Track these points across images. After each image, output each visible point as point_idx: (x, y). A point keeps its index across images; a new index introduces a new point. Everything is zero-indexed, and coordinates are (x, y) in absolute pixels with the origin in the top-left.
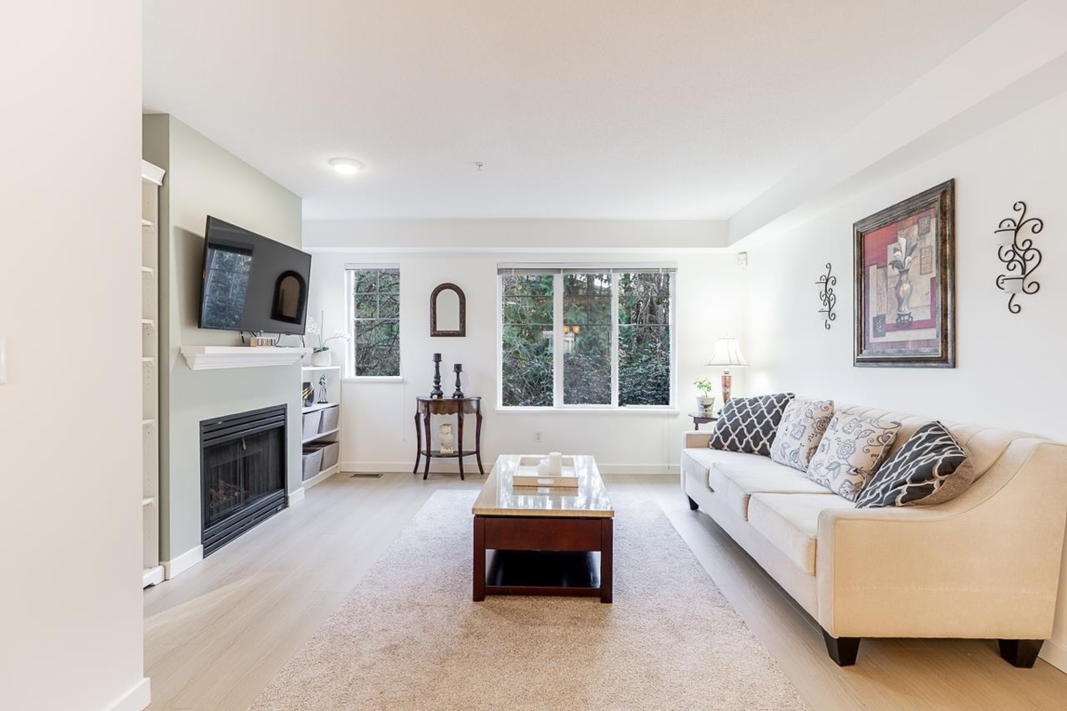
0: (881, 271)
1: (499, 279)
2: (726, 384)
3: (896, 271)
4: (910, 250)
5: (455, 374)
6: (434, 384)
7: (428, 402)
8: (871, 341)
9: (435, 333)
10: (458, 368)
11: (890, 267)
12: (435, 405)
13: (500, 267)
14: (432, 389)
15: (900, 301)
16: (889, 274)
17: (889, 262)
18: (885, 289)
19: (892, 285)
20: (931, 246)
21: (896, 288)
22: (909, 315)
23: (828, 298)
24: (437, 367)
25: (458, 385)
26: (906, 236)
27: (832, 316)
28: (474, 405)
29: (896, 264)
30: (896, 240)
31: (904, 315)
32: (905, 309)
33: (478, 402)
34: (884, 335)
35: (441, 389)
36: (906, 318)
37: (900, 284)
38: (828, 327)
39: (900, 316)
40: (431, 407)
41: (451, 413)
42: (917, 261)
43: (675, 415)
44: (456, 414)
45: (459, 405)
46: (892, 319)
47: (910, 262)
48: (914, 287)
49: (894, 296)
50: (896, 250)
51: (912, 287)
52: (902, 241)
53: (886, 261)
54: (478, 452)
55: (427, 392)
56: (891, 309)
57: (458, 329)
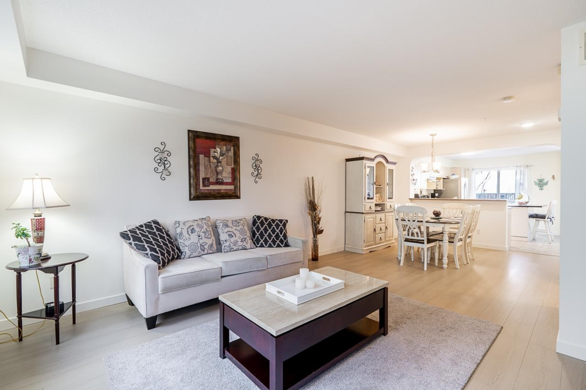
0: (207, 159)
3: (215, 161)
4: (222, 155)
8: (201, 188)
11: (212, 158)
15: (218, 173)
16: (211, 161)
17: (211, 156)
18: (209, 167)
19: (213, 166)
20: (231, 156)
21: (215, 167)
22: (222, 179)
23: (163, 162)
26: (220, 148)
27: (168, 173)
29: (215, 157)
30: (215, 148)
31: (220, 179)
32: (220, 177)
34: (209, 186)
36: (221, 180)
37: (217, 166)
38: (163, 179)
39: (217, 179)
42: (225, 160)
46: (214, 180)
47: (222, 159)
48: (224, 169)
49: (214, 170)
50: (215, 152)
51: (223, 169)
52: (218, 150)
53: (210, 155)
56: (213, 176)
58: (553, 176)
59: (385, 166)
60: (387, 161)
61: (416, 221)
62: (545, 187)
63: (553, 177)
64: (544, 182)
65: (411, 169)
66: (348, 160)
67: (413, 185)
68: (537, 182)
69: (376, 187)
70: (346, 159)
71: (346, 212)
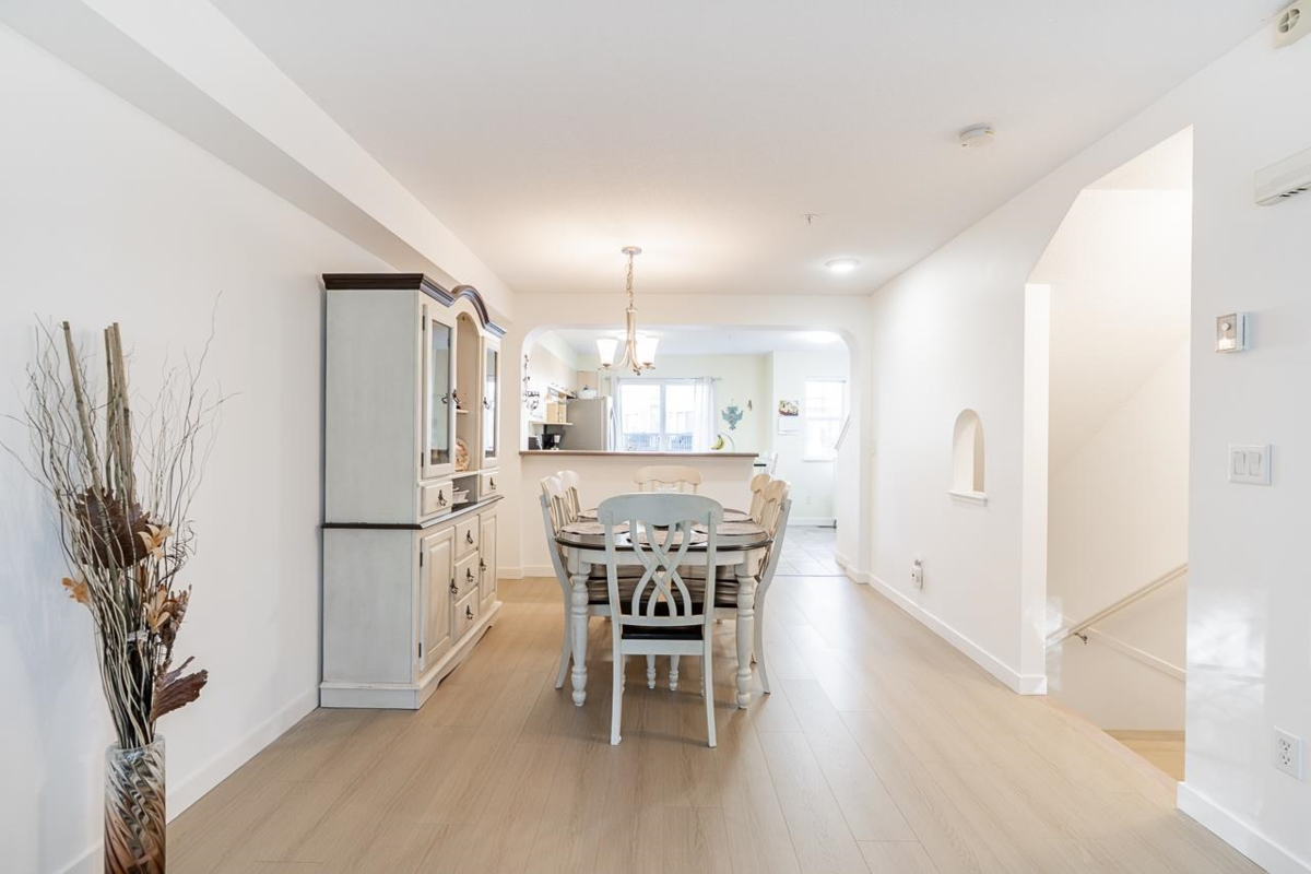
58: (750, 402)
59: (478, 337)
60: (485, 319)
61: (683, 549)
62: (738, 424)
63: (750, 404)
64: (738, 413)
65: (523, 361)
66: (334, 282)
67: (529, 411)
68: (726, 412)
69: (458, 413)
70: (326, 277)
71: (325, 526)
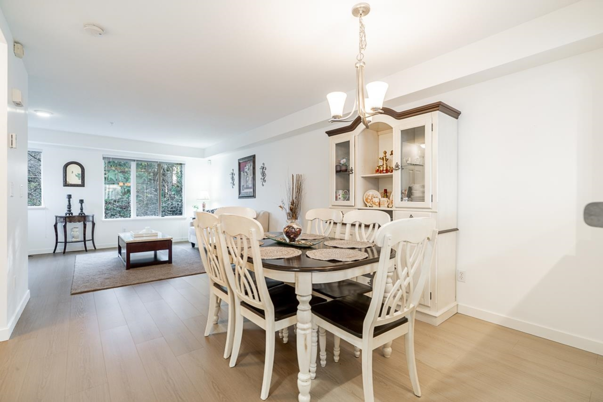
0: (243, 173)
1: (103, 161)
2: (204, 206)
4: (248, 170)
5: (80, 204)
6: (68, 209)
7: (66, 217)
8: (241, 192)
9: (66, 184)
10: (82, 201)
11: (245, 173)
12: (69, 218)
13: (104, 156)
14: (66, 212)
15: (247, 182)
16: (245, 175)
17: (245, 171)
19: (245, 177)
20: (251, 170)
23: (233, 179)
24: (69, 201)
25: (82, 209)
27: (234, 184)
28: (91, 219)
30: (246, 166)
32: (248, 184)
33: (93, 216)
34: (244, 190)
35: (72, 211)
36: (248, 186)
37: (247, 177)
38: (233, 187)
40: (67, 219)
41: (79, 222)
42: (249, 172)
43: (185, 219)
44: (82, 222)
45: (83, 218)
46: (245, 186)
48: (249, 179)
49: (246, 180)
52: (247, 166)
54: (93, 240)
55: (63, 212)
56: (245, 183)
57: (80, 183)
